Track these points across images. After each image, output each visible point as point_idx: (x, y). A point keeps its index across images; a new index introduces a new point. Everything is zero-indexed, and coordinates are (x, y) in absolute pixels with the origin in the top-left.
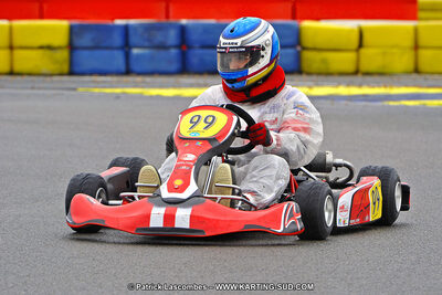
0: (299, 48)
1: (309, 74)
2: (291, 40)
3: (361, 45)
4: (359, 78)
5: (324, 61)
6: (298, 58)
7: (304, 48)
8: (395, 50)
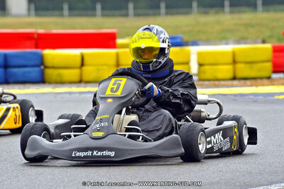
0: (42, 67)
1: (50, 83)
2: (37, 62)
3: (82, 64)
4: (83, 84)
5: (59, 75)
6: (42, 73)
7: (46, 67)
8: (105, 67)
